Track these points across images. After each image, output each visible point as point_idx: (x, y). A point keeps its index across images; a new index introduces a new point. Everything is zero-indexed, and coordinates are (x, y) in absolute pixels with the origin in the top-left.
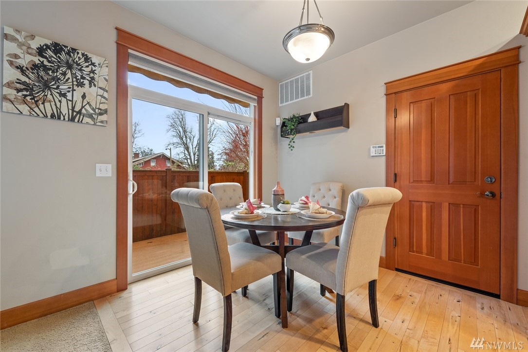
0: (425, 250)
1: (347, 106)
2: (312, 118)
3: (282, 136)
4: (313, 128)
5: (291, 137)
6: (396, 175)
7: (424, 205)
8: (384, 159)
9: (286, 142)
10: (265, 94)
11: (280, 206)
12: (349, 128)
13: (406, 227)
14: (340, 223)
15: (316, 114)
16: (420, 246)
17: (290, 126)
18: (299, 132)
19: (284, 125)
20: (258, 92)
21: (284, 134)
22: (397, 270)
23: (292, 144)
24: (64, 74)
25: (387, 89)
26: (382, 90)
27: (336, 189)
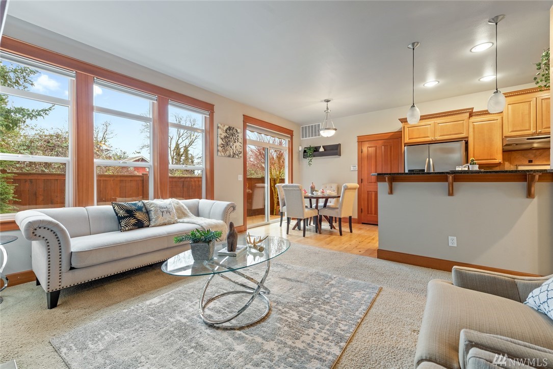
0: (373, 212)
1: (340, 145)
2: (322, 150)
3: (304, 158)
4: (322, 154)
5: (310, 158)
6: (362, 180)
7: (373, 193)
8: (357, 172)
9: (307, 160)
10: (294, 133)
11: (314, 193)
12: (340, 155)
13: (366, 203)
14: (339, 197)
15: (324, 147)
16: (371, 211)
17: (309, 152)
18: (314, 156)
19: (305, 151)
20: (290, 133)
21: (305, 157)
22: (363, 223)
23: (310, 163)
24: (231, 139)
25: (358, 139)
26: (356, 140)
27: (334, 186)
